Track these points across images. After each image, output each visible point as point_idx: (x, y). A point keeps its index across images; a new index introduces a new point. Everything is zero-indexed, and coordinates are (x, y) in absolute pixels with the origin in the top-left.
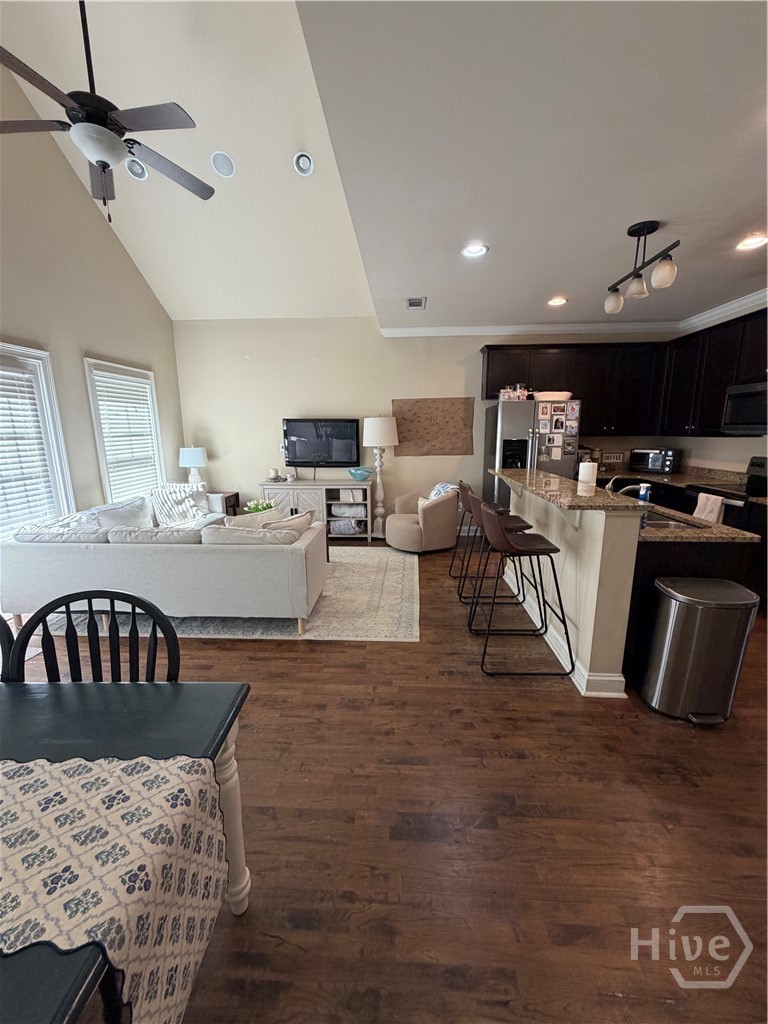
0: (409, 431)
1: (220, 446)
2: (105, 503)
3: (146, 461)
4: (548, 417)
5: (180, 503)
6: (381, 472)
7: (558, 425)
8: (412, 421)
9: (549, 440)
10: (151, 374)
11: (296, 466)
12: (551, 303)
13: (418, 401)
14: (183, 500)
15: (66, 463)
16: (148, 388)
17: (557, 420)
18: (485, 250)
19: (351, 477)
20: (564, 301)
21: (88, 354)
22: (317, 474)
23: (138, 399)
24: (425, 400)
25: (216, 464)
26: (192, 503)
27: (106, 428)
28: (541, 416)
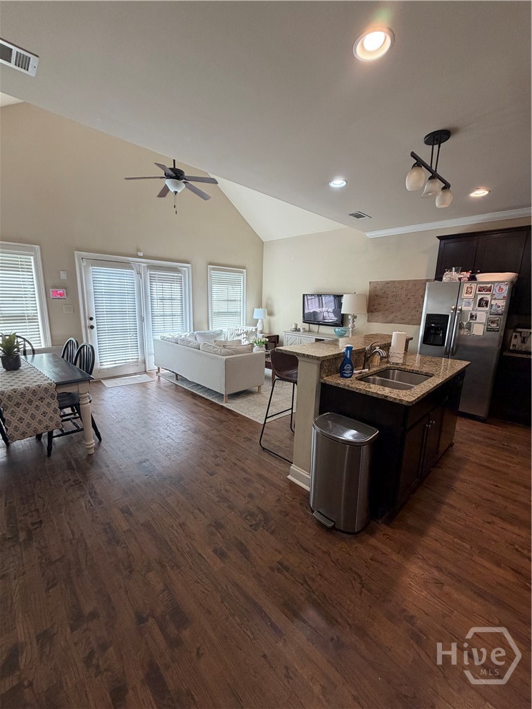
0: (379, 304)
1: (276, 309)
2: (208, 329)
3: (235, 314)
4: (471, 296)
5: (239, 335)
6: (352, 331)
7: (482, 303)
8: (382, 297)
9: (472, 316)
10: (245, 270)
11: (309, 323)
12: (473, 195)
13: (388, 283)
14: (241, 334)
15: (191, 311)
16: (242, 278)
17: (482, 299)
18: (345, 183)
19: (334, 333)
20: (487, 193)
21: (210, 264)
22: (320, 329)
23: (234, 283)
24: (393, 282)
25: (273, 319)
26: (245, 336)
27: (215, 297)
28: (464, 295)
